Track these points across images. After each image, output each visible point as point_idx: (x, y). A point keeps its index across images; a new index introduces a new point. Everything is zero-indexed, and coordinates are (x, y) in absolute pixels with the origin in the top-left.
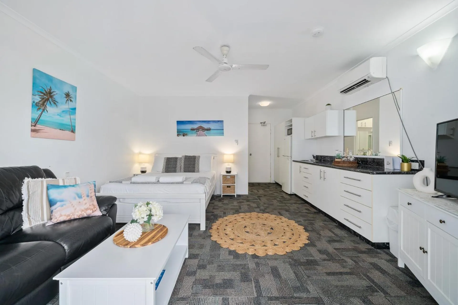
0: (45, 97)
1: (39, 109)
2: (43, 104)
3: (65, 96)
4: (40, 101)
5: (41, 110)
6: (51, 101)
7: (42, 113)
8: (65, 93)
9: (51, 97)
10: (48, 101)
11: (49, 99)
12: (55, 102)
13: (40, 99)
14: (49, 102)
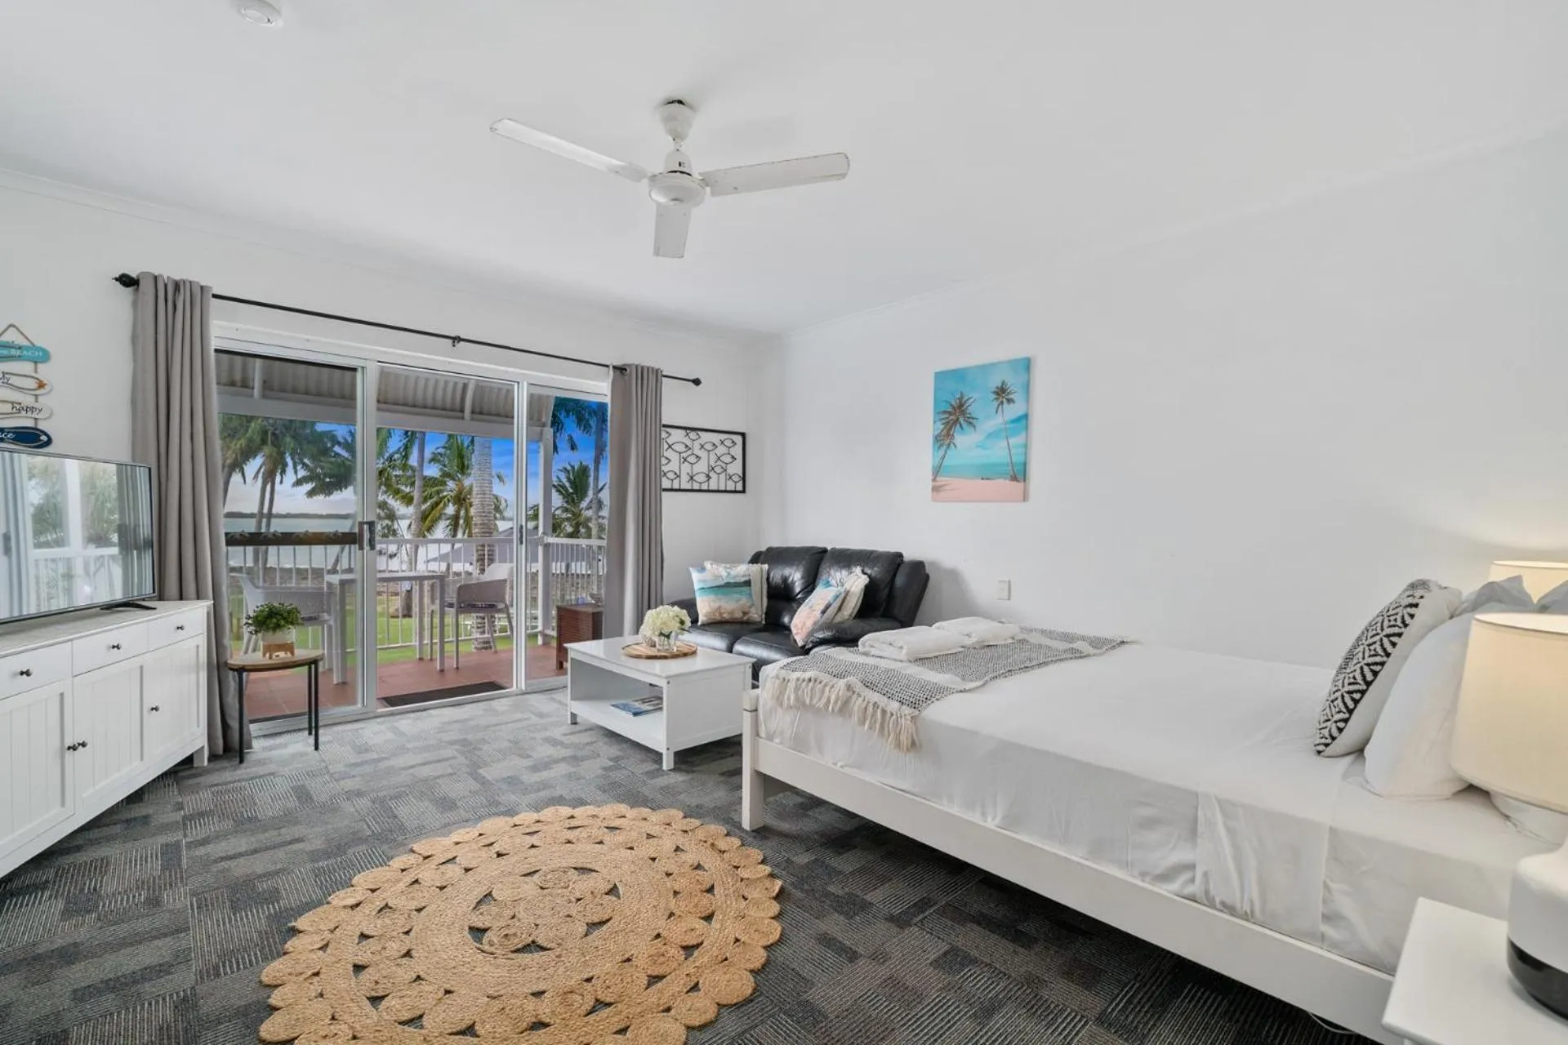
0: (951, 417)
1: (941, 445)
2: (948, 435)
3: (995, 396)
4: (942, 431)
5: (945, 447)
6: (962, 422)
7: (946, 452)
8: (996, 390)
9: (963, 413)
10: (956, 425)
11: (958, 419)
12: (971, 420)
13: (942, 426)
14: (958, 426)
